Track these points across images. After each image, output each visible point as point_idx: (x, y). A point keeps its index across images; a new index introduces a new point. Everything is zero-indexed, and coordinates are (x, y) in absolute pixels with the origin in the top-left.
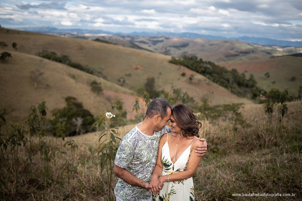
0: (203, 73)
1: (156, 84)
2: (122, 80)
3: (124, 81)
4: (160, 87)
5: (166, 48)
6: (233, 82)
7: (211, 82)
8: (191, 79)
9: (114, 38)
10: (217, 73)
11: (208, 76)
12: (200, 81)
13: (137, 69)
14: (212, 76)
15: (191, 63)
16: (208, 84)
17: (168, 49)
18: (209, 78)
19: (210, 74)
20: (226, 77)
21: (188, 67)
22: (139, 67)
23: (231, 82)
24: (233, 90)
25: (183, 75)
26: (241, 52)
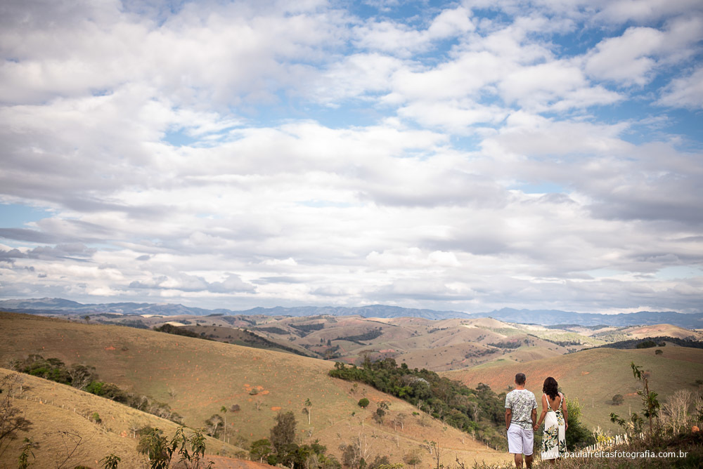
0: (410, 397)
1: (298, 428)
2: (216, 422)
3: (221, 424)
4: (308, 434)
5: (329, 343)
6: (480, 415)
7: (429, 418)
8: (380, 412)
9: (210, 322)
10: (443, 397)
11: (421, 403)
12: (402, 415)
13: (254, 393)
14: (430, 403)
15: (381, 374)
16: (421, 423)
17: (334, 344)
18: (423, 409)
19: (425, 398)
20: (463, 405)
21: (374, 385)
22: (259, 388)
23: (476, 415)
24: (481, 433)
25: (363, 404)
26: (500, 345)
